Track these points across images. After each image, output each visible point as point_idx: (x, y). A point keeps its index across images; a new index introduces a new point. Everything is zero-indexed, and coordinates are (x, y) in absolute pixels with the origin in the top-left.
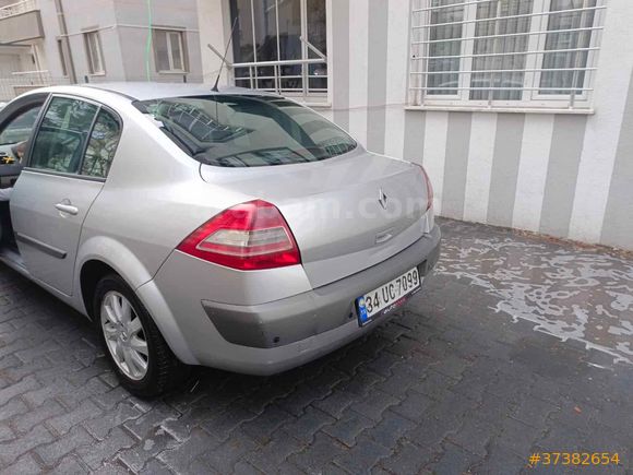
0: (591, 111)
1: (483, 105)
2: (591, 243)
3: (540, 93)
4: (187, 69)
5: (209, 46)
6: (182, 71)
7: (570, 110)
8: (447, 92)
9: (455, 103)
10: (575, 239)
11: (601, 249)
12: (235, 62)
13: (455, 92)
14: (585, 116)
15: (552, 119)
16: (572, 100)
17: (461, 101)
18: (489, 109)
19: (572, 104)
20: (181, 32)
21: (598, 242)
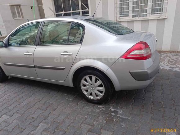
0: (166, 17)
1: (137, 18)
2: (168, 51)
3: (152, 14)
4: (23, 17)
5: (49, 8)
6: (21, 18)
7: (161, 18)
8: (126, 16)
9: (128, 19)
10: (163, 50)
11: (171, 52)
12: (56, 13)
13: (128, 16)
14: (165, 19)
15: (156, 20)
16: (161, 15)
17: (130, 18)
18: (139, 19)
19: (161, 16)
20: (19, 6)
21: (169, 50)
